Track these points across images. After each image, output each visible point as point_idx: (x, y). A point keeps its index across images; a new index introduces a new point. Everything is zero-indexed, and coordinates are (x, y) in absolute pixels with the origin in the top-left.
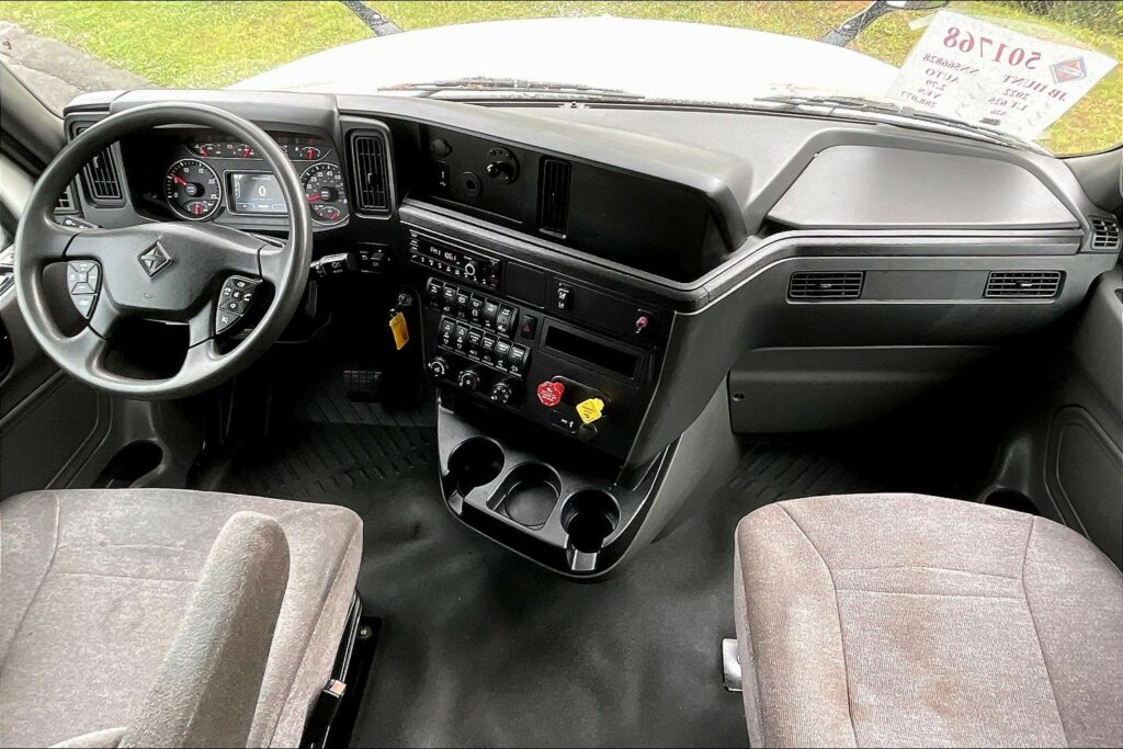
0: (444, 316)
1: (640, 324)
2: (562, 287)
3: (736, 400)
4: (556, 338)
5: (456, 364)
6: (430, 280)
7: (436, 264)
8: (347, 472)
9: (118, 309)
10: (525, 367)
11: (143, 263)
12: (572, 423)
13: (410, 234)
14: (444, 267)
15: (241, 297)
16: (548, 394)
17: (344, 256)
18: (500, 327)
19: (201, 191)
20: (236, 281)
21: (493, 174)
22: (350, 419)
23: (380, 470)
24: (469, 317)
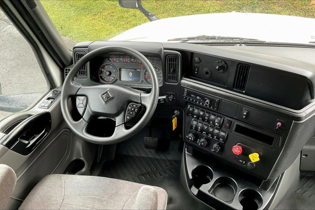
0: (193, 119)
1: (278, 125)
2: (244, 110)
3: (304, 156)
4: (239, 129)
5: (197, 137)
6: (189, 106)
7: (193, 100)
8: (143, 175)
9: (92, 113)
10: (226, 140)
11: (102, 98)
12: (244, 162)
13: (184, 90)
14: (196, 101)
15: (134, 110)
16: (237, 150)
17: (165, 97)
18: (216, 124)
19: (110, 74)
20: (133, 105)
21: (219, 70)
22: (143, 155)
23: (154, 175)
24: (204, 120)
